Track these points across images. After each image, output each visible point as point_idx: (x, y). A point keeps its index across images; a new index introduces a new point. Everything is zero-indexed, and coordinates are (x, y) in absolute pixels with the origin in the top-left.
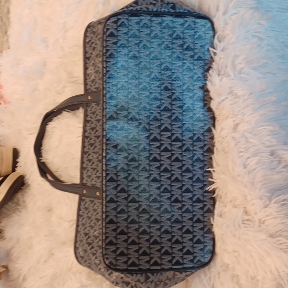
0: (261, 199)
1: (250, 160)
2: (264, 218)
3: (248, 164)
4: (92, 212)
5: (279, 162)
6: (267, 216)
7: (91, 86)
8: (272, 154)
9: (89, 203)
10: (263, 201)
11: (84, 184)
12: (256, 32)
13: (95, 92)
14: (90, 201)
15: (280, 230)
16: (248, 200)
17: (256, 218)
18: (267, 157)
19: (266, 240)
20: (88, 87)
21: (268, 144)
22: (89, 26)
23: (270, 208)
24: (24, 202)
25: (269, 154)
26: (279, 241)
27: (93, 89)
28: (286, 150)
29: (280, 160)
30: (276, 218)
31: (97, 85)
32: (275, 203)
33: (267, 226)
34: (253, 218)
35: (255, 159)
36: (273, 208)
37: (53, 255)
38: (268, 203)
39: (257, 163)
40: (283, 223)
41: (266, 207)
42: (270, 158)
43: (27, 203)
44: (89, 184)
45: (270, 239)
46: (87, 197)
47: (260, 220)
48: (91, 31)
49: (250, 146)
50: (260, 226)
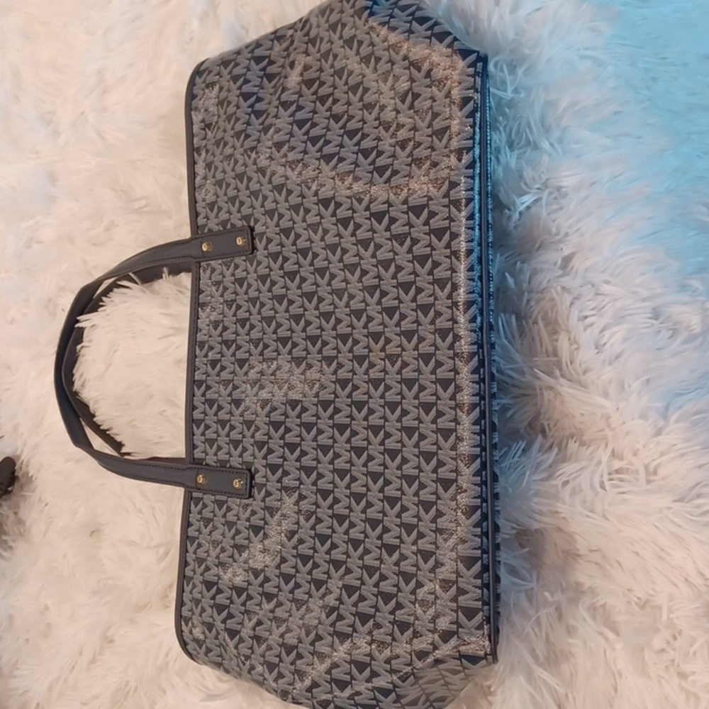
0: (643, 416)
1: (607, 333)
2: (653, 460)
3: (605, 344)
4: (221, 529)
5: (674, 333)
6: (662, 454)
7: (207, 217)
8: (656, 315)
9: (211, 506)
10: (651, 421)
11: (196, 461)
12: (587, 49)
13: (219, 233)
14: (215, 501)
15: (697, 484)
16: (613, 426)
17: (638, 464)
18: (646, 323)
19: (670, 508)
20: (201, 221)
21: (644, 293)
22: (198, 72)
23: (668, 434)
24: (20, 522)
25: (650, 315)
26: (698, 507)
27: (213, 225)
28: (686, 303)
29: (675, 327)
30: (683, 455)
31: (223, 216)
32: (677, 421)
33: (664, 478)
34: (631, 464)
35: (621, 330)
36: (675, 433)
37: (111, 641)
38: (661, 423)
39: (625, 340)
40: (700, 467)
41: (658, 433)
42: (653, 325)
43: (27, 524)
44: (211, 460)
45: (677, 506)
46: (205, 492)
47: (646, 467)
48: (203, 83)
49: (604, 303)
50: (649, 482)
